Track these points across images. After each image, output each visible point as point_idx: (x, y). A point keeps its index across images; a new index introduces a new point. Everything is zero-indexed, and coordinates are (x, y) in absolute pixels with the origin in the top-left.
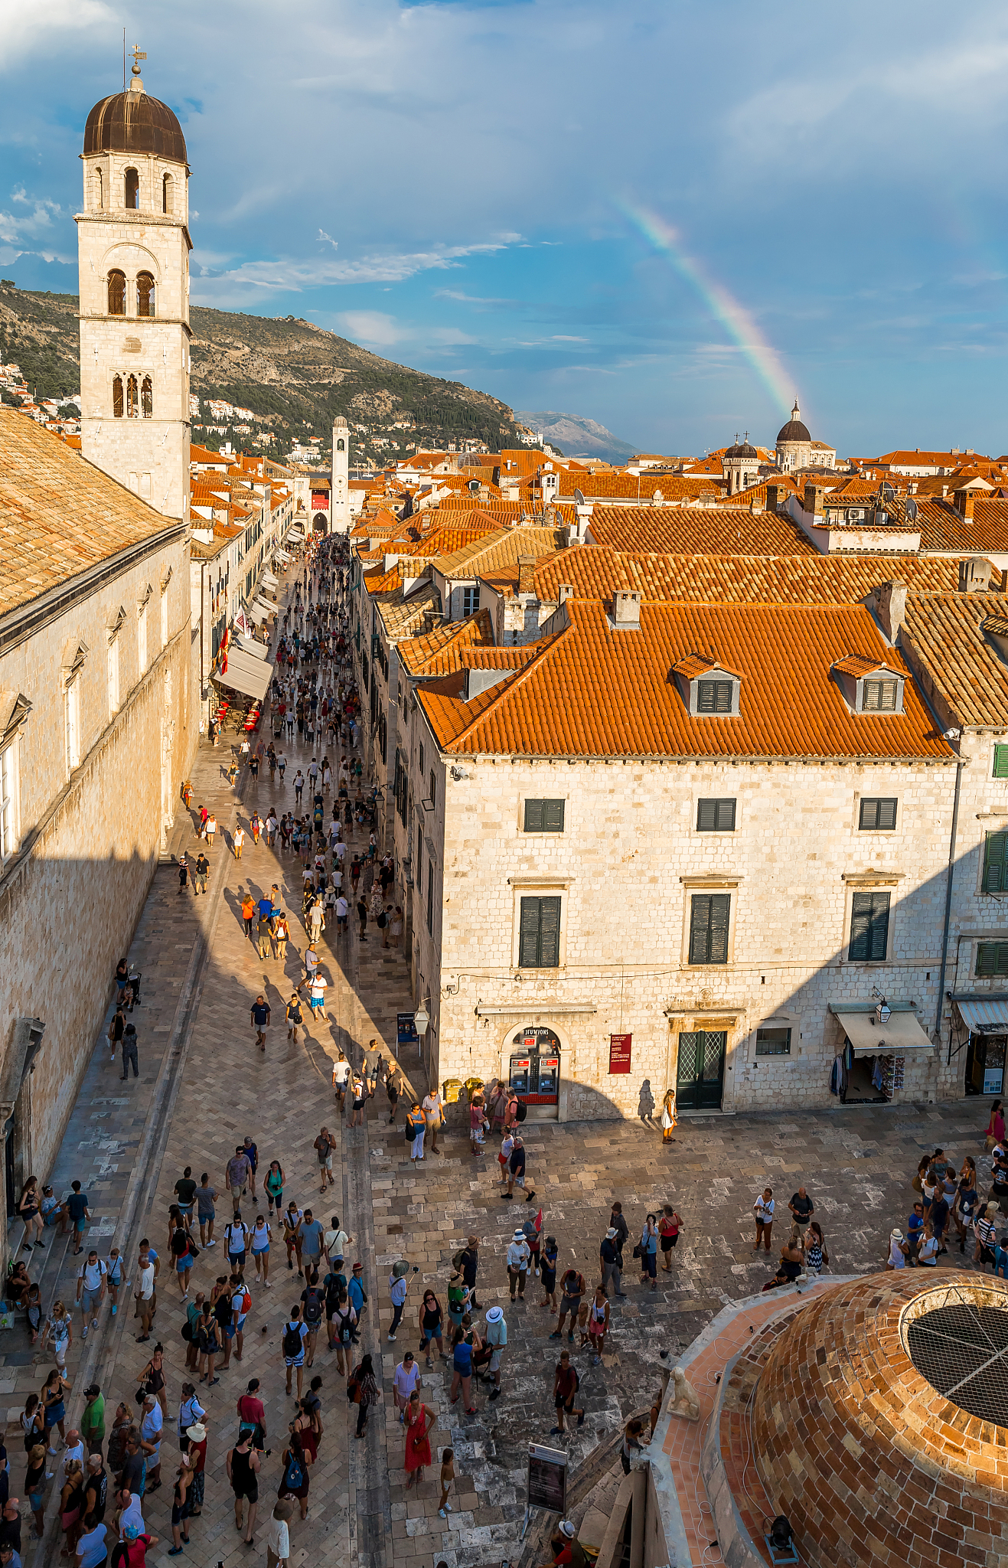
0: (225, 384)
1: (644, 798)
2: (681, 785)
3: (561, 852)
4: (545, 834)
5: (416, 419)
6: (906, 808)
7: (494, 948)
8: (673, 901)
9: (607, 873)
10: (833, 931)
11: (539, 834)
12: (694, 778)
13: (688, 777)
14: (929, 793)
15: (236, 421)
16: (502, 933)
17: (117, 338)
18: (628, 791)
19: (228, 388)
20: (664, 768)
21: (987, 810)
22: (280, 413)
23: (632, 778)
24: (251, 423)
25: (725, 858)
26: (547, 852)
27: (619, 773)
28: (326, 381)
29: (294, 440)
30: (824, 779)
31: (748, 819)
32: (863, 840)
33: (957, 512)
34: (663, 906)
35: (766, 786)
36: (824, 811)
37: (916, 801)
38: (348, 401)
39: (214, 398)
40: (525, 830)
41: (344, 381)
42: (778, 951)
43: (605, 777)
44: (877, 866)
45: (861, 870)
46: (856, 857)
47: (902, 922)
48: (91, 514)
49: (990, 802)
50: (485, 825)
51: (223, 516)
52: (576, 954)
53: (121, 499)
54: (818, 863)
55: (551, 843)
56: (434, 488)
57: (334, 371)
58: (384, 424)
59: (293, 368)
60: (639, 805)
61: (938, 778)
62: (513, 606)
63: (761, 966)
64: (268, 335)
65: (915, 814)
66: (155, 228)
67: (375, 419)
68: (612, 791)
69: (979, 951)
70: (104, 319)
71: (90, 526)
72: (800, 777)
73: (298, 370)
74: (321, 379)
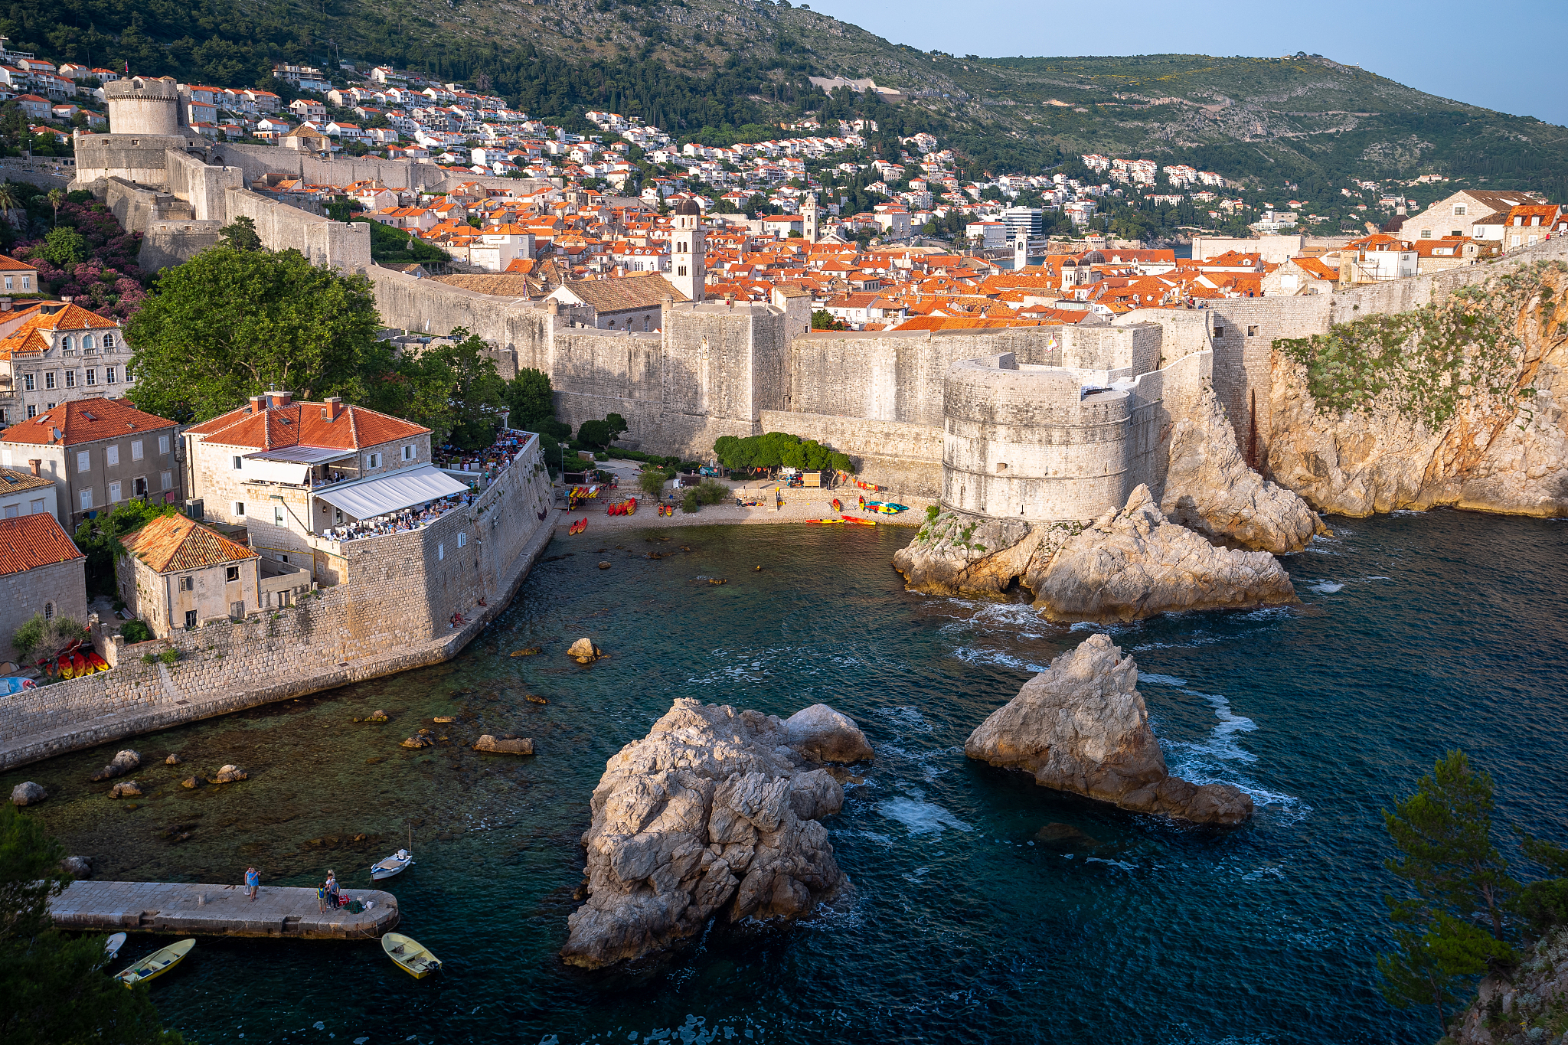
0: (1195, 145)
15: (1197, 188)
19: (1195, 151)
22: (1258, 175)
24: (1216, 189)
28: (1333, 130)
38: (1359, 154)
39: (1174, 164)
41: (1358, 128)
57: (1345, 116)
58: (1403, 178)
59: (1291, 117)
64: (1266, 81)
67: (1393, 173)
73: (1299, 119)
74: (1327, 128)
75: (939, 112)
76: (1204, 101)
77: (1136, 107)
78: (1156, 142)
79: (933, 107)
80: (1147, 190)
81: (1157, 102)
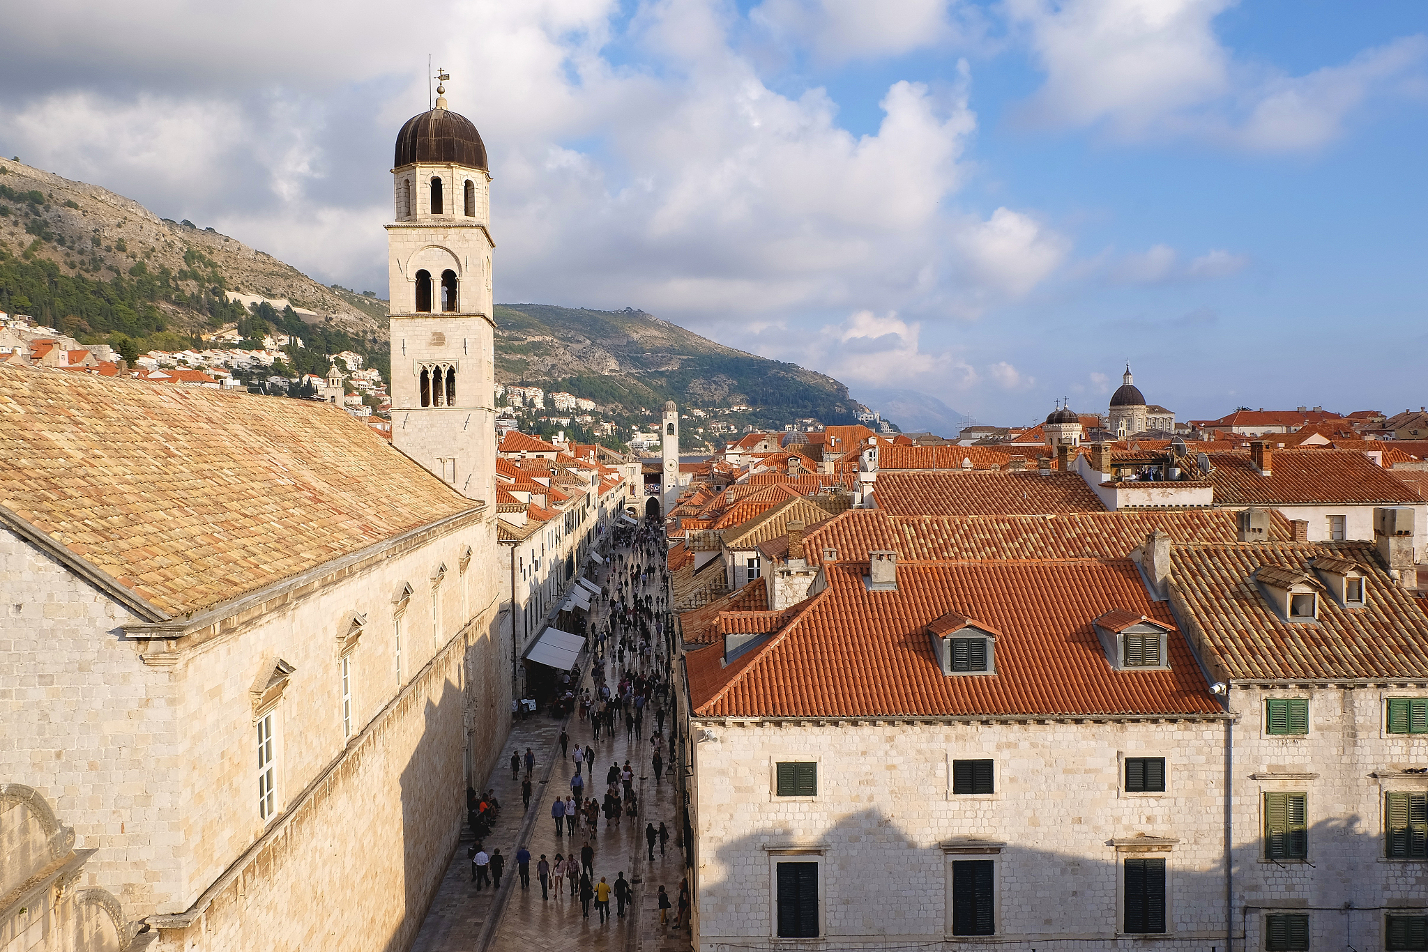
0: (568, 376)
1: (898, 760)
2: (935, 746)
3: (816, 816)
4: (798, 798)
5: (752, 402)
6: (1175, 768)
7: (752, 916)
8: (934, 868)
9: (864, 838)
10: (1106, 900)
11: (793, 798)
12: (947, 738)
13: (942, 737)
14: (1199, 751)
15: (579, 412)
16: (760, 900)
17: (424, 333)
18: (881, 753)
19: (571, 381)
20: (916, 729)
21: (1264, 769)
22: (621, 402)
23: (884, 740)
24: (592, 413)
25: (985, 822)
26: (802, 816)
27: (870, 736)
28: (664, 369)
29: (634, 427)
30: (1084, 738)
31: (1007, 781)
32: (1131, 802)
33: (1255, 465)
34: (923, 874)
35: (1024, 745)
36: (1086, 772)
37: (1185, 761)
38: (685, 387)
39: (558, 391)
40: (778, 794)
41: (681, 367)
42: (1048, 922)
43: (856, 739)
44: (1148, 830)
45: (1131, 835)
46: (1125, 821)
47: (1180, 891)
48: (388, 497)
49: (1267, 760)
50: (738, 789)
51: (539, 500)
52: (835, 924)
53: (425, 483)
54: (1084, 828)
55: (805, 806)
56: (751, 467)
57: (671, 359)
58: (721, 408)
59: (631, 358)
60: (891, 767)
61: (1207, 735)
62: (783, 573)
63: (1030, 938)
64: (609, 328)
65: (1185, 773)
66: (457, 230)
67: (713, 404)
68: (864, 753)
69: (1269, 924)
70: (412, 316)
71: (383, 508)
72: (1059, 737)
73: (637, 359)
74: (659, 365)
75: (357, 334)
76: (569, 340)
77: (516, 343)
78: (537, 372)
79: (351, 330)
80: (540, 413)
81: (533, 339)
